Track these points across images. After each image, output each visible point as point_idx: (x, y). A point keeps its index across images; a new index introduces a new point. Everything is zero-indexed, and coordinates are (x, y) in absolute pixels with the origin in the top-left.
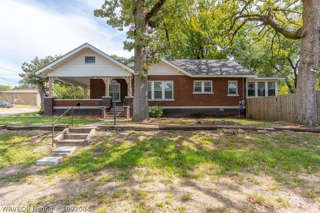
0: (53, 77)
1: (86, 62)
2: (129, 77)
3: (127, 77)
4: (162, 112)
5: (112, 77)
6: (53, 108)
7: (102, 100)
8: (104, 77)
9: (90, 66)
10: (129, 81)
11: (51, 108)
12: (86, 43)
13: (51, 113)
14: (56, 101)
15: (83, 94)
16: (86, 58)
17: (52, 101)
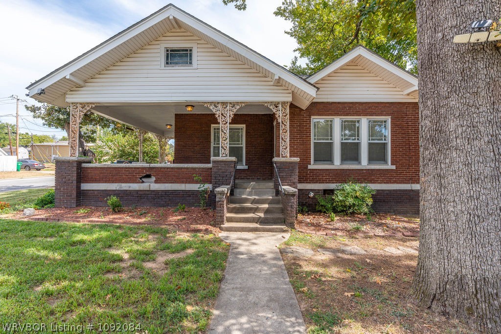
0: (81, 104)
1: (167, 63)
2: (284, 103)
3: (278, 103)
4: (370, 202)
5: (238, 103)
6: (78, 187)
7: (210, 165)
8: (215, 104)
9: (179, 72)
10: (283, 117)
11: (75, 187)
12: (170, 4)
13: (74, 201)
14: (87, 168)
15: (158, 148)
16: (169, 52)
17: (75, 169)
